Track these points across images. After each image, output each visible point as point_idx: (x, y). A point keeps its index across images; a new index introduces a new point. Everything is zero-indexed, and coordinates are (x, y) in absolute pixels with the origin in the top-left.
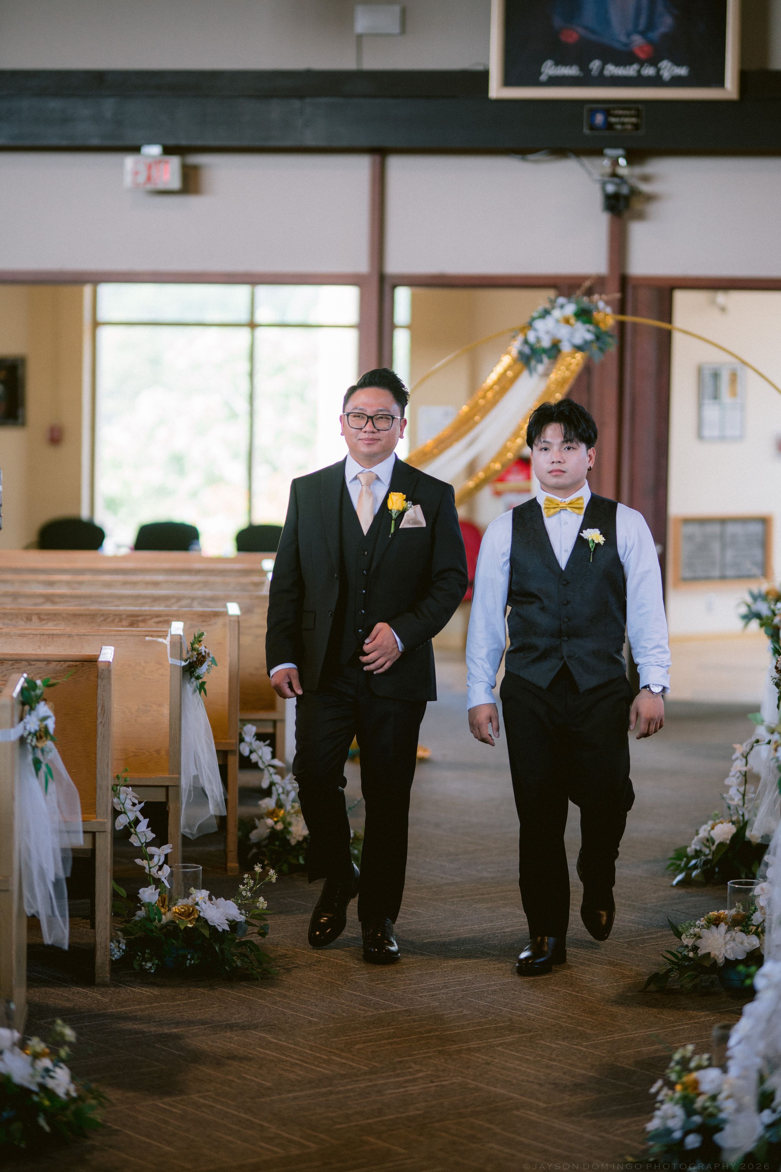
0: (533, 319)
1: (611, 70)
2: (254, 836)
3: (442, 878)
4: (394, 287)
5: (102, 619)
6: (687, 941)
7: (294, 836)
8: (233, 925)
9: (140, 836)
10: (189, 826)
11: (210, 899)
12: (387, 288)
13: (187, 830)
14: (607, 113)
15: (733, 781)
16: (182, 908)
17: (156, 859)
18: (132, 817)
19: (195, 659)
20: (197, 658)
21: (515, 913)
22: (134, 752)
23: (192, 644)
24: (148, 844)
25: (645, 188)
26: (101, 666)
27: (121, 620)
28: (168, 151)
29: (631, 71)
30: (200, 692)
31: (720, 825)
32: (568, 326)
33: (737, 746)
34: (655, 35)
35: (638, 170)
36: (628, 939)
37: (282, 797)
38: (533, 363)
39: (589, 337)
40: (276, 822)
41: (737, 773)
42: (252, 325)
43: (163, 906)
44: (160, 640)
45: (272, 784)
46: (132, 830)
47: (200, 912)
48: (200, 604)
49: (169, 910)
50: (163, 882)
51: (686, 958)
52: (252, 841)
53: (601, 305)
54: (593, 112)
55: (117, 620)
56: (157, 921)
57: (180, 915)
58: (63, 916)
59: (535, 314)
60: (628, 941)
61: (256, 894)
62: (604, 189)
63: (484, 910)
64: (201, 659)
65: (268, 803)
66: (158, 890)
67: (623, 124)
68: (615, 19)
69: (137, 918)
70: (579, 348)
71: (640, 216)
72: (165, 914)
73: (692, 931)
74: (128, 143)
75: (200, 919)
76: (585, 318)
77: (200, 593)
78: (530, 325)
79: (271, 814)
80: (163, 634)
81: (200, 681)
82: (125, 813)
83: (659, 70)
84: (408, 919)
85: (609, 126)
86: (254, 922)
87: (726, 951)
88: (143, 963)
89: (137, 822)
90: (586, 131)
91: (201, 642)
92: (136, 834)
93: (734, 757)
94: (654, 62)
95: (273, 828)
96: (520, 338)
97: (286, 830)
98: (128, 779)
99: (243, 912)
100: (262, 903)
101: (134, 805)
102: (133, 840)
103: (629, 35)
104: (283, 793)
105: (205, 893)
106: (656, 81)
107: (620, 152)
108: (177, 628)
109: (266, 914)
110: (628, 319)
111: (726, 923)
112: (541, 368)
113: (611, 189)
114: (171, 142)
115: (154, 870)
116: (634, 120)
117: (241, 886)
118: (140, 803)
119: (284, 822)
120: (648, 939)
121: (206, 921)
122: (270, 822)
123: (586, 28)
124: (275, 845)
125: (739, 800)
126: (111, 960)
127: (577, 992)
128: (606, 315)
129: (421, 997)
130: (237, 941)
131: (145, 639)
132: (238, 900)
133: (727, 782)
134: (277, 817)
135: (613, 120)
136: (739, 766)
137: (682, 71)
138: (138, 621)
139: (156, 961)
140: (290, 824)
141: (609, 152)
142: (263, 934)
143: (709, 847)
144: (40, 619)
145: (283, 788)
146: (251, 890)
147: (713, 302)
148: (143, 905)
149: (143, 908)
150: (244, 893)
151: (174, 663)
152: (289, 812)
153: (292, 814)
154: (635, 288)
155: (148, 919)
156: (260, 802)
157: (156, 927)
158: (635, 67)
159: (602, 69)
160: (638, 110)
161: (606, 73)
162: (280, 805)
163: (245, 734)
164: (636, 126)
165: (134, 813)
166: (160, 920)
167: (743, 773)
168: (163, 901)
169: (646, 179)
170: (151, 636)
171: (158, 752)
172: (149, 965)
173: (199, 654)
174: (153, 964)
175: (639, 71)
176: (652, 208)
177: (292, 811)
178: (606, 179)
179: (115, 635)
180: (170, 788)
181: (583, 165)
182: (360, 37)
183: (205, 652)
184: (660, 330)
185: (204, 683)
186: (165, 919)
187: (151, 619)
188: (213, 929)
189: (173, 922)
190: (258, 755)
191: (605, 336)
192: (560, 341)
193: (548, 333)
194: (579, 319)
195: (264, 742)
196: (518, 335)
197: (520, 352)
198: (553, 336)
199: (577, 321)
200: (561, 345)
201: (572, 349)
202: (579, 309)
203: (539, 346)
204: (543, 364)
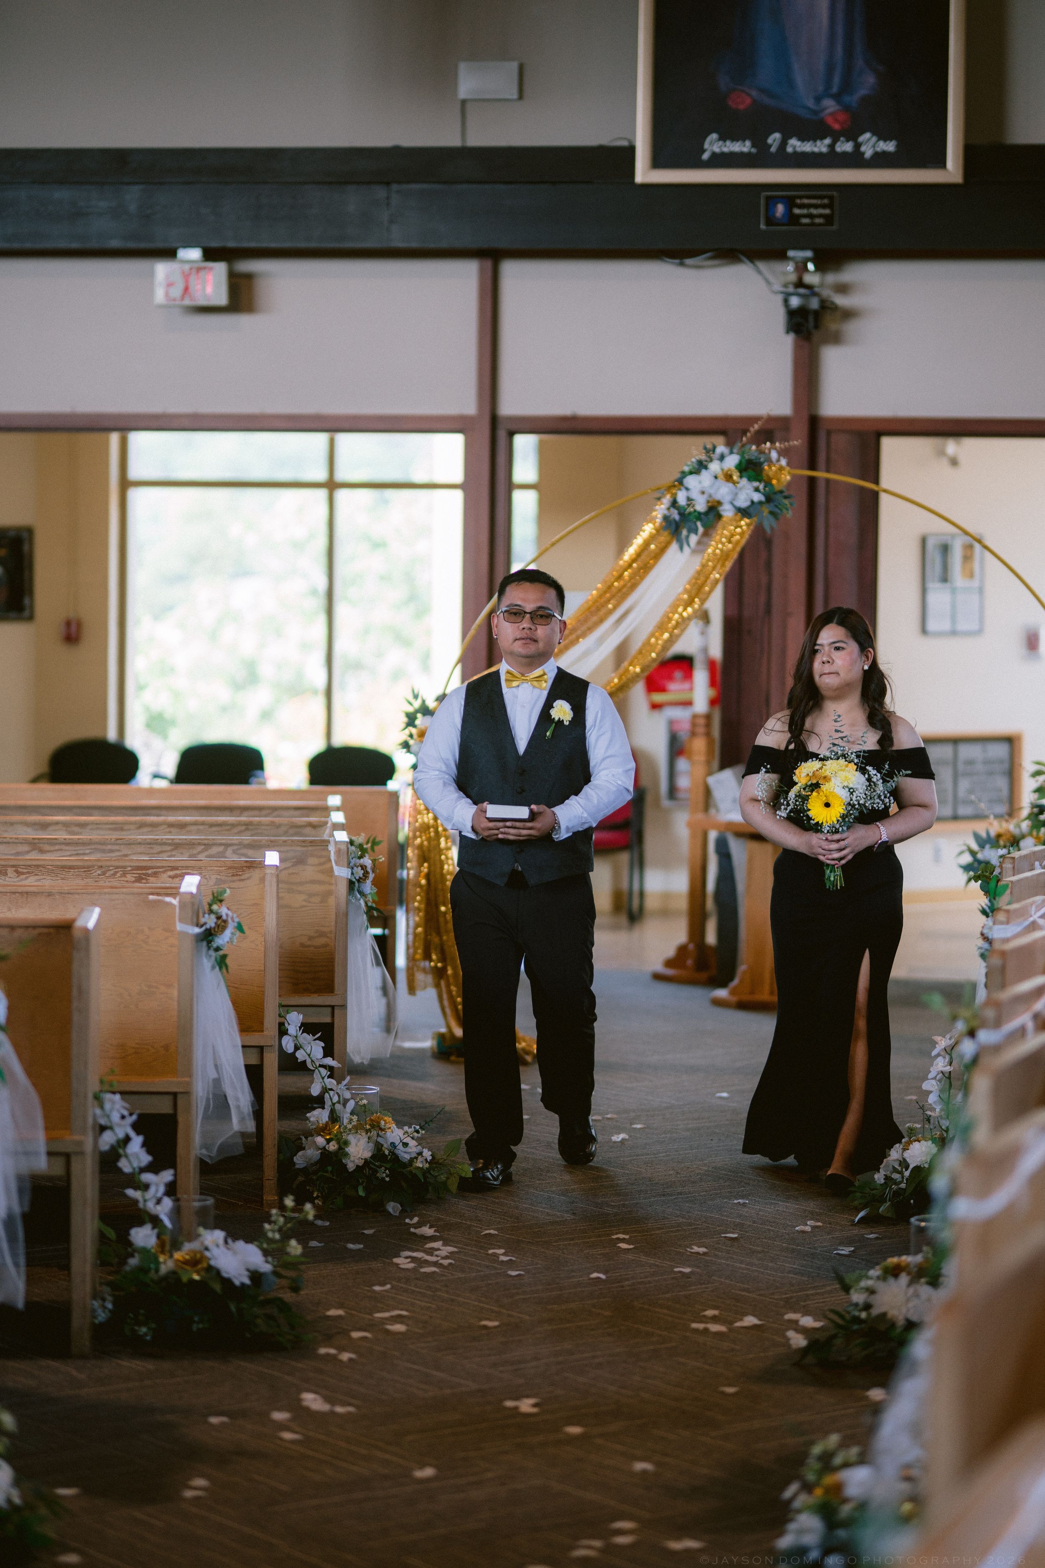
0: (684, 474)
1: (795, 145)
2: (300, 1160)
3: (548, 1214)
4: (511, 434)
5: (99, 872)
6: (858, 1297)
7: (352, 1159)
8: (256, 1276)
9: (132, 1159)
10: (205, 1146)
11: (226, 1242)
12: (502, 434)
13: (204, 1151)
14: (790, 203)
15: (930, 1085)
16: (187, 1254)
17: (152, 1190)
18: (121, 1135)
19: (213, 925)
20: (216, 923)
21: (641, 1261)
22: (133, 1048)
23: (210, 905)
24: (143, 1170)
25: (841, 301)
26: (76, 933)
27: (124, 874)
28: (210, 255)
29: (821, 146)
30: (220, 968)
31: (916, 1144)
32: (731, 485)
33: (938, 1038)
34: (853, 99)
35: (831, 278)
36: (786, 1294)
37: (338, 1107)
38: (684, 532)
39: (757, 497)
40: (328, 1141)
41: (938, 1074)
42: (331, 485)
43: (163, 1252)
44: (168, 899)
45: (325, 1090)
46: (121, 1151)
47: (209, 1259)
48: (234, 852)
49: (171, 1256)
50: (161, 1221)
51: (857, 1320)
52: (297, 1166)
53: (774, 455)
54: (771, 202)
55: (118, 875)
56: (153, 1272)
57: (183, 1263)
58: (16, 1265)
59: (686, 469)
60: (787, 1298)
61: (286, 1236)
62: (786, 302)
63: (599, 1257)
64: (222, 924)
65: (319, 1116)
66: (156, 1231)
67: (811, 216)
68: (800, 78)
69: (127, 1268)
70: (744, 512)
71: (836, 339)
72: (165, 1263)
73: (864, 1283)
74: (159, 245)
75: (210, 1268)
76: (751, 472)
77: (236, 838)
78: (680, 482)
79: (323, 1130)
80: (174, 891)
81: (221, 953)
82: (111, 1128)
83: (858, 146)
84: (496, 1268)
85: (793, 220)
86: (284, 1272)
87: (908, 1310)
88: (136, 1328)
89: (127, 1139)
90: (763, 227)
91: (223, 902)
92: (126, 1156)
93: (934, 1053)
94: (852, 135)
95: (324, 1148)
96: (667, 500)
97: (341, 1152)
98: (115, 1083)
99: (270, 1259)
100: (295, 1247)
101: (123, 1117)
102: (124, 1165)
103: (818, 99)
104: (339, 1102)
105: (219, 1235)
106: (855, 160)
107: (809, 254)
108: (190, 883)
109: (302, 1263)
110: (820, 474)
111: (909, 1274)
112: (694, 539)
113: (795, 302)
114: (214, 244)
115: (151, 1206)
116: (827, 211)
117: (267, 1226)
118: (131, 1114)
119: (338, 1143)
120: (812, 1295)
121: (218, 1272)
122: (320, 1141)
123: (762, 91)
124: (327, 1172)
125: (941, 1110)
126: (94, 1324)
127: (711, 1365)
128: (781, 469)
129: (501, 1372)
130: (261, 1298)
131: (148, 898)
132: (262, 1243)
133: (926, 1086)
134: (330, 1134)
135: (797, 211)
136: (941, 1065)
137: (890, 147)
138: (149, 875)
139: (153, 1326)
140: (346, 1143)
141: (791, 253)
142: (295, 1289)
143: (901, 1173)
144: (19, 873)
145: (339, 1095)
146: (280, 1230)
147: (942, 453)
148: (135, 1251)
149: (136, 1255)
150: (270, 1235)
151: (185, 930)
152: (346, 1127)
153: (350, 1130)
154: (829, 433)
155: (143, 1270)
156: (308, 1115)
157: (152, 1280)
158: (828, 141)
159: (784, 144)
160: (831, 198)
161: (789, 150)
162: (334, 1117)
163: (289, 1024)
164: (829, 220)
165: (123, 1129)
166: (157, 1270)
167: (947, 1075)
168: (162, 1245)
169: (843, 289)
170: (158, 894)
171: (166, 1048)
172: (144, 1330)
173: (219, 917)
174: (149, 1329)
175: (832, 146)
176: (851, 328)
177: (350, 1126)
178: (791, 289)
179: (109, 894)
180: (179, 1096)
181: (759, 272)
182: (464, 102)
183: (227, 915)
184: (862, 489)
185: (224, 957)
186: (163, 1269)
187: (164, 872)
188: (227, 1282)
189: (174, 1273)
190: (305, 1051)
191: (779, 497)
192: (719, 503)
193: (703, 493)
194: (744, 474)
195: (314, 1035)
196: (664, 496)
197: (666, 518)
198: (710, 496)
199: (741, 477)
200: (721, 508)
201: (736, 514)
202: (744, 461)
203: (691, 510)
204: (696, 534)
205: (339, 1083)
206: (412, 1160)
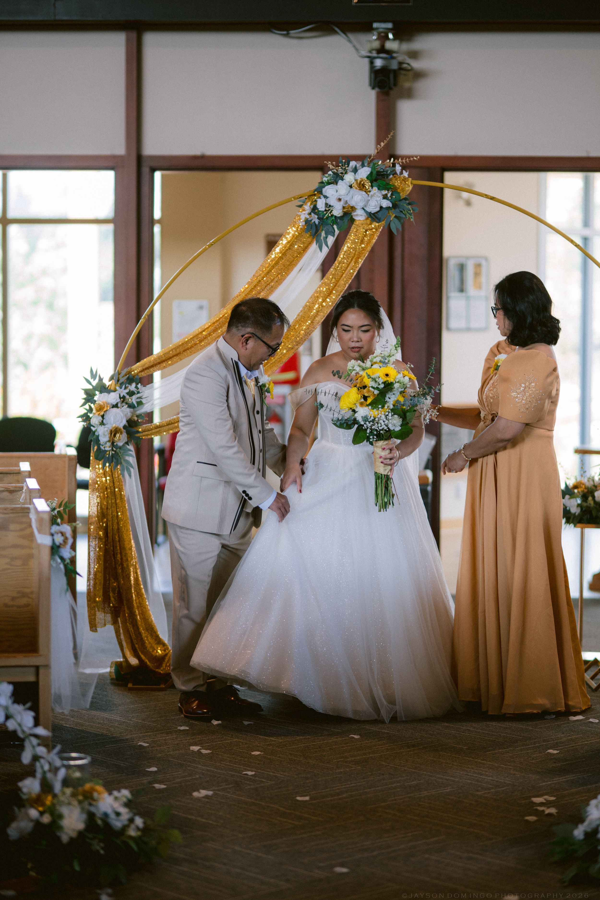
0: (322, 185)
2: (13, 830)
32: (362, 192)
37: (49, 775)
38: (322, 234)
39: (385, 204)
40: (42, 813)
45: (36, 758)
52: (10, 837)
59: (325, 182)
65: (31, 786)
70: (373, 217)
76: (380, 182)
78: (319, 191)
79: (35, 801)
95: (38, 820)
96: (308, 206)
97: (55, 824)
104: (50, 771)
112: (331, 239)
119: (52, 813)
122: (33, 812)
128: (404, 180)
134: (42, 806)
140: (59, 815)
145: (50, 764)
152: (58, 798)
153: (63, 802)
156: (20, 784)
162: (46, 786)
177: (62, 798)
190: (16, 720)
191: (404, 204)
192: (353, 208)
193: (340, 200)
194: (374, 183)
195: (24, 704)
196: (304, 203)
197: (307, 222)
198: (346, 202)
199: (372, 186)
200: (354, 214)
201: (367, 219)
202: (374, 173)
203: (329, 214)
204: (334, 236)
205: (49, 751)
206: (125, 828)
